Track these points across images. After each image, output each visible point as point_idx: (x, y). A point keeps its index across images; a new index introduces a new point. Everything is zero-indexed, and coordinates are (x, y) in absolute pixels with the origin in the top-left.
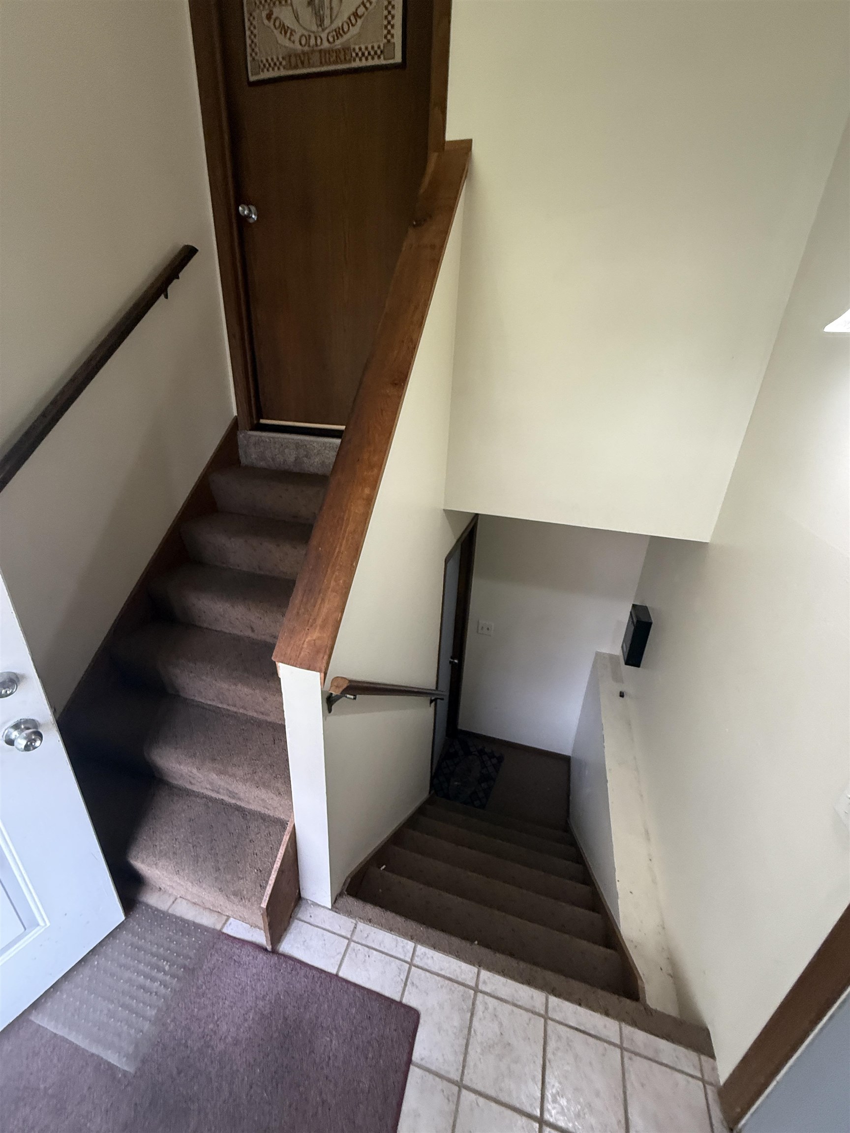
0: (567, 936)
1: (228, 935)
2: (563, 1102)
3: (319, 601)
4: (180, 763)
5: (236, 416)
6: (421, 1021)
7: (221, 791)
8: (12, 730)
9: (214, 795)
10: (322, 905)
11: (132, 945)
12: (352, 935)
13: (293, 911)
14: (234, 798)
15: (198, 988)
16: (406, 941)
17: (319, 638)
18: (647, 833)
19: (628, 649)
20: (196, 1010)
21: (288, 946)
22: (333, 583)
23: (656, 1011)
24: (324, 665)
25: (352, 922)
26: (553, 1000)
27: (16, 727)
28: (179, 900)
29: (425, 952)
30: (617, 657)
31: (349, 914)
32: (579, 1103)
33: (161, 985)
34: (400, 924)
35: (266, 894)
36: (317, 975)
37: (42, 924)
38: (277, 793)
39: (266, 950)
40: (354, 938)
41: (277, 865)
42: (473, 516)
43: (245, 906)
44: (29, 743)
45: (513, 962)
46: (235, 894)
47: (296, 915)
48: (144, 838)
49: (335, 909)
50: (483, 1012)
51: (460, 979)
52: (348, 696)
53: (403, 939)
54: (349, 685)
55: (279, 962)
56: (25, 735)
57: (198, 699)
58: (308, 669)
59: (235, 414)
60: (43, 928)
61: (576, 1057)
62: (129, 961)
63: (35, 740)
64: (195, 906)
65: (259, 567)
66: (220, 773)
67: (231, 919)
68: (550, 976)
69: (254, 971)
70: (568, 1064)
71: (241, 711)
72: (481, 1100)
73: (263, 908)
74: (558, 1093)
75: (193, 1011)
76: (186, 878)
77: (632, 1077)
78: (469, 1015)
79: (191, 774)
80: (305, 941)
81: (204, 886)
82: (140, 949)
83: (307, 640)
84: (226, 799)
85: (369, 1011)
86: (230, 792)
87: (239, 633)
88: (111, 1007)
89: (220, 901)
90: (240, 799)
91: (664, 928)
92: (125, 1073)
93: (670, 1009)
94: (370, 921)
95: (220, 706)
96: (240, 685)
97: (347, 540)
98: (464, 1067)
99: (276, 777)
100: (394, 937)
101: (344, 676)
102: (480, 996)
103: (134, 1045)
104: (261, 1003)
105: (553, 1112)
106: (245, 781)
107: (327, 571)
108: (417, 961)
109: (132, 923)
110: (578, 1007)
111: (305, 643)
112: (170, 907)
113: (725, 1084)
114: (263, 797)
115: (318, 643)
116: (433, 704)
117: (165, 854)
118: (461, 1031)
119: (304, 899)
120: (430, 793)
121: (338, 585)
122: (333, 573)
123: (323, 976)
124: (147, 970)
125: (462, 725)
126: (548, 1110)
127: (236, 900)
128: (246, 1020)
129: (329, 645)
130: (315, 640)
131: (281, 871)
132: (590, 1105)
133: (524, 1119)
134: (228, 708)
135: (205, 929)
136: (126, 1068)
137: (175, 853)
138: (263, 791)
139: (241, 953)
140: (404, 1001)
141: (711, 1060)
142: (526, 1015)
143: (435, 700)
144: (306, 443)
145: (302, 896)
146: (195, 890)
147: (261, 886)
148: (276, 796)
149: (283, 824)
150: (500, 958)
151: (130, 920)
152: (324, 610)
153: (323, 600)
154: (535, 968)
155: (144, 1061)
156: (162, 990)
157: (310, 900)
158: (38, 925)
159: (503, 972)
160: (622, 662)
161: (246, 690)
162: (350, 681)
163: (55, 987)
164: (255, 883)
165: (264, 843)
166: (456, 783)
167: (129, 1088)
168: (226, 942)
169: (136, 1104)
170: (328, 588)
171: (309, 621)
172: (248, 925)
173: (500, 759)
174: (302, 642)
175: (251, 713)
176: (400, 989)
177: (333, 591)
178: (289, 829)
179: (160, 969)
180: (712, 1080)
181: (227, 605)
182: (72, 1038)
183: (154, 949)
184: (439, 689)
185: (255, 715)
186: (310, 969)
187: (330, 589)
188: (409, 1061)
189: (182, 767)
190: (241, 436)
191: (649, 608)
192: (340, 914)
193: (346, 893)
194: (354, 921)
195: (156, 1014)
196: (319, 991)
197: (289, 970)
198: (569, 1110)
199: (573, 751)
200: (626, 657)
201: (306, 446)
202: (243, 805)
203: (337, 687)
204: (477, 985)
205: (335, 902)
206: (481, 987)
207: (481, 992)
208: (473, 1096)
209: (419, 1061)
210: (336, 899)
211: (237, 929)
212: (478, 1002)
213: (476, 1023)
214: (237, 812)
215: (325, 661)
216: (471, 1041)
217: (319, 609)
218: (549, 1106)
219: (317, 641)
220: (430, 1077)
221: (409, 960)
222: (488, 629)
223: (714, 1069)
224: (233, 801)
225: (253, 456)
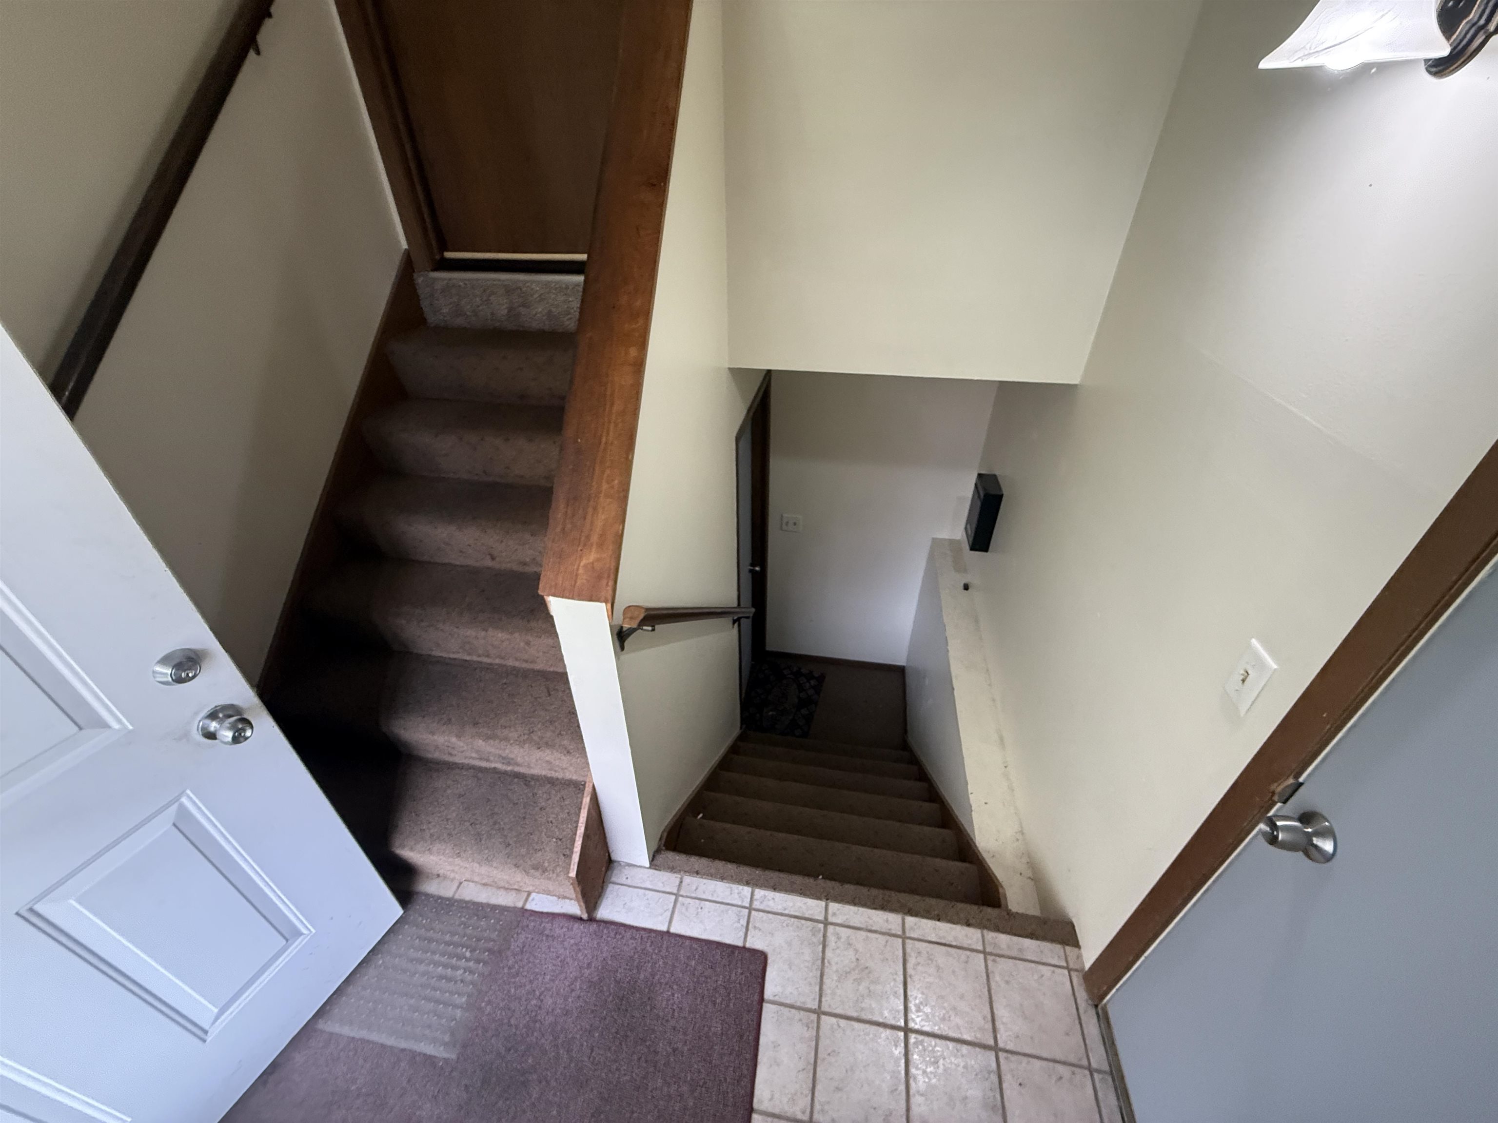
0: (917, 857)
1: (533, 911)
2: (927, 1010)
3: (590, 510)
4: (433, 733)
5: (406, 249)
6: (769, 961)
7: (492, 758)
8: (207, 721)
9: (484, 764)
10: (638, 864)
11: (419, 937)
12: (679, 890)
13: (605, 875)
14: (509, 764)
15: (510, 968)
16: (741, 887)
17: (598, 560)
18: (1001, 739)
19: (973, 531)
20: (513, 990)
21: (606, 911)
22: (605, 486)
23: (1017, 913)
24: (610, 592)
25: (676, 877)
26: (910, 920)
27: (213, 715)
28: (465, 884)
29: (765, 895)
30: (958, 541)
31: (672, 869)
32: (944, 1008)
33: (465, 972)
34: (732, 871)
35: (573, 862)
36: (645, 935)
37: (305, 931)
38: (565, 752)
39: (581, 919)
40: (682, 893)
41: (581, 830)
42: (765, 372)
43: (549, 879)
44: (236, 734)
45: (864, 890)
46: (536, 868)
47: (610, 878)
48: (406, 824)
49: (654, 867)
50: (836, 942)
51: (807, 916)
52: (645, 628)
53: (738, 886)
54: (646, 614)
55: (599, 929)
56: (228, 725)
57: (437, 653)
58: (591, 600)
59: (404, 245)
60: (308, 936)
61: (938, 968)
62: (419, 954)
63: (244, 730)
64: (486, 887)
65: (485, 472)
66: (487, 738)
67: (533, 895)
68: (904, 897)
69: (572, 941)
70: (930, 975)
71: (497, 661)
72: (843, 1022)
73: (572, 877)
74: (921, 1003)
75: (509, 991)
76: (470, 860)
77: (996, 978)
78: (821, 946)
79: (449, 744)
80: (625, 904)
81: (495, 864)
82: (430, 940)
83: (582, 564)
84: (500, 766)
85: (710, 961)
86: (504, 758)
87: (477, 564)
88: (412, 1001)
89: (518, 878)
90: (518, 765)
91: (1023, 834)
92: (446, 1060)
93: (1034, 910)
94: (697, 873)
95: (468, 658)
96: (490, 629)
97: (616, 425)
98: (821, 996)
99: (560, 734)
100: (727, 885)
101: (638, 605)
102: (831, 929)
103: (449, 1034)
104: (587, 972)
105: (918, 1020)
106: (521, 743)
107: (594, 469)
108: (756, 904)
109: (413, 916)
110: (938, 923)
111: (580, 567)
112: (455, 892)
113: (1090, 968)
114: (547, 758)
115: (598, 566)
116: (736, 625)
117: (438, 838)
118: (813, 964)
119: (615, 861)
120: (741, 728)
121: (613, 487)
122: (603, 472)
123: (653, 935)
124: (444, 959)
125: (772, 645)
126: (913, 1020)
127: (537, 874)
128: (573, 990)
129: (612, 567)
130: (593, 563)
131: (586, 837)
132: (954, 1009)
133: (888, 1032)
134: (479, 659)
135: (504, 909)
136: (446, 1055)
137: (450, 835)
138: (548, 751)
139: (552, 926)
140: (748, 945)
141: (1076, 950)
142: (882, 939)
143: (739, 620)
144: (521, 285)
145: (614, 857)
146: (484, 870)
147: (564, 855)
148: (565, 755)
149: (578, 787)
150: (850, 888)
151: (411, 912)
152: (599, 524)
153: (595, 509)
154: (887, 893)
155: (465, 1046)
156: (468, 977)
157: (623, 862)
158: (302, 934)
159: (855, 901)
160: (966, 547)
161: (500, 635)
162: (647, 609)
163: (339, 992)
164: (557, 853)
165: (557, 809)
166: (771, 713)
167: (454, 1074)
168: (532, 918)
169: (466, 1086)
170: (600, 492)
171: (580, 539)
172: (554, 897)
173: (821, 679)
174: (576, 567)
175: (510, 663)
176: (742, 934)
177: (607, 496)
178: (588, 789)
179: (460, 957)
180: (1076, 967)
181: (452, 529)
182: (375, 1037)
183: (447, 938)
184: (742, 605)
185: (517, 664)
186: (637, 931)
187: (602, 495)
188: (762, 1000)
189: (436, 737)
190: (420, 280)
191: (999, 478)
192: (660, 870)
193: (664, 848)
194: (679, 876)
195: (466, 1001)
196: (650, 950)
197: (612, 934)
198: (933, 1016)
199: (908, 660)
200: (971, 539)
201: (521, 289)
202: (522, 770)
203: (631, 618)
204: (826, 918)
205: (653, 859)
206: (831, 919)
207: (832, 924)
208: (833, 1020)
209: (771, 998)
210: (654, 856)
211: (540, 903)
212: (829, 934)
213: (829, 954)
214: (516, 780)
215: (610, 589)
216: (826, 970)
217: (592, 523)
218: (912, 1015)
219: (595, 564)
220: (786, 1010)
221: (748, 905)
222: (795, 524)
223: (1079, 957)
224: (509, 768)
225: (445, 310)
